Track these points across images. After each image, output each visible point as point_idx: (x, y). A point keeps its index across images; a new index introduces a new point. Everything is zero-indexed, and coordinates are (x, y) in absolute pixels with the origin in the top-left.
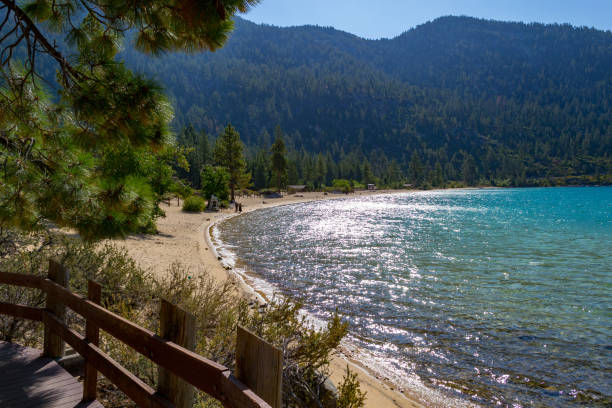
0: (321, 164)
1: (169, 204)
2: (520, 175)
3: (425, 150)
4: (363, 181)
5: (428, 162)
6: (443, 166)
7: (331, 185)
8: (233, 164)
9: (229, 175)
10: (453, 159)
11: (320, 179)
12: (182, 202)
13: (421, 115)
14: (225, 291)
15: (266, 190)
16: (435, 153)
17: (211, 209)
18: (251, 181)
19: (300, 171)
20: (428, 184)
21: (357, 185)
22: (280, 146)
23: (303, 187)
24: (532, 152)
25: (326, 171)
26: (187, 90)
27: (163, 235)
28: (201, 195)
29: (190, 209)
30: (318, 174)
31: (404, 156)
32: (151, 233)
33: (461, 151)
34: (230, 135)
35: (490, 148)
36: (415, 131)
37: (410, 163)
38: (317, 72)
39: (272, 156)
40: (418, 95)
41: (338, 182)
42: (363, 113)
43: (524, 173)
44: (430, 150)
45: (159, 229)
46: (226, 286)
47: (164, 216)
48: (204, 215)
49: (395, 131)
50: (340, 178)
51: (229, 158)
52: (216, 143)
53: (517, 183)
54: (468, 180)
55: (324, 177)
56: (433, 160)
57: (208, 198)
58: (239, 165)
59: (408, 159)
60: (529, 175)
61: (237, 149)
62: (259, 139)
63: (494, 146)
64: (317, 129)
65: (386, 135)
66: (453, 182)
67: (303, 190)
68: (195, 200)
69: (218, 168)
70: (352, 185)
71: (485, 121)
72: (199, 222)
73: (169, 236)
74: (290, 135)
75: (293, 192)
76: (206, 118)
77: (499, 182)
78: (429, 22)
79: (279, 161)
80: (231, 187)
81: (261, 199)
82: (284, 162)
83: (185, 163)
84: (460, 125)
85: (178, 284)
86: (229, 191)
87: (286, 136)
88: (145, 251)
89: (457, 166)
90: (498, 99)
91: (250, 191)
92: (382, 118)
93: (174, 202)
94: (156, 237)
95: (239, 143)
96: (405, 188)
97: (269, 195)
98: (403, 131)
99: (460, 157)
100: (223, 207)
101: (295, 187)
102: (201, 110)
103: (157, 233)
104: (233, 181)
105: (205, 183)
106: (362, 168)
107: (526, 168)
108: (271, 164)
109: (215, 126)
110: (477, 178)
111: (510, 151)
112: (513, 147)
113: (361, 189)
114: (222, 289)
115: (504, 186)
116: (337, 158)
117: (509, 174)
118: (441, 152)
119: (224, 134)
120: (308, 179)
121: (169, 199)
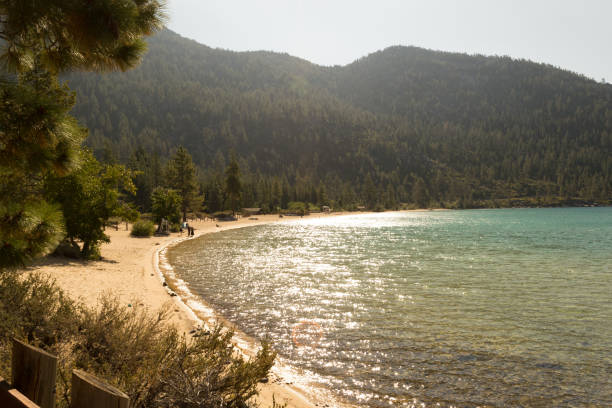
0: (276, 187)
1: (117, 228)
2: (468, 197)
3: (378, 173)
4: (318, 204)
5: (381, 185)
6: (395, 188)
7: (286, 208)
8: (185, 187)
9: (181, 198)
10: (405, 182)
11: (276, 202)
12: (130, 226)
13: (374, 139)
14: (160, 319)
15: (220, 213)
16: (387, 177)
17: (162, 233)
18: (204, 204)
19: (255, 194)
20: (382, 206)
21: (312, 207)
22: (234, 169)
23: (258, 209)
24: (478, 176)
25: (281, 194)
26: (140, 111)
27: (107, 261)
28: (151, 219)
29: (139, 233)
30: (273, 196)
31: (358, 179)
32: (93, 259)
33: (412, 174)
34: (182, 157)
35: (439, 171)
36: (368, 155)
37: (364, 186)
38: (272, 96)
39: (226, 179)
40: (371, 120)
41: (294, 205)
42: (318, 137)
43: (471, 195)
44: (383, 173)
45: (103, 254)
46: (160, 314)
47: (108, 241)
48: (153, 239)
49: (348, 154)
50: (295, 200)
51: (182, 181)
52: (167, 166)
53: (464, 205)
54: (419, 202)
55: (280, 200)
56: (386, 182)
57: (158, 221)
58: (192, 188)
59: (362, 182)
60: (476, 197)
61: (189, 172)
62: (213, 162)
63: (442, 169)
64: (273, 151)
65: (340, 158)
66: (405, 204)
67: (258, 213)
68: (144, 224)
69: (170, 191)
70: (308, 207)
71: (434, 146)
72: (147, 247)
73: (112, 262)
74: (245, 157)
75: (247, 215)
76: (158, 140)
77: (448, 204)
78: (379, 51)
79: (233, 184)
80: (184, 211)
81: (215, 222)
82: (238, 185)
83: (132, 187)
84: (410, 149)
85: (108, 313)
86: (181, 214)
87: (242, 159)
88: (85, 279)
89: (409, 188)
90: (445, 126)
91: (203, 214)
92: (337, 142)
93: (122, 226)
94: (99, 264)
95: (191, 165)
96: (359, 210)
97: (223, 218)
98: (357, 155)
99: (411, 179)
100: (174, 231)
101: (249, 210)
102: (155, 133)
103: (101, 259)
104: (186, 204)
105: (155, 207)
106: (318, 191)
107: (473, 190)
108: (225, 186)
109: (168, 149)
110: (428, 200)
111: (457, 174)
112: (460, 170)
113: (316, 211)
114: (156, 318)
115: (453, 208)
116: (292, 181)
117: (457, 196)
118: (393, 175)
119: (176, 156)
120: (264, 201)
121: (117, 223)
